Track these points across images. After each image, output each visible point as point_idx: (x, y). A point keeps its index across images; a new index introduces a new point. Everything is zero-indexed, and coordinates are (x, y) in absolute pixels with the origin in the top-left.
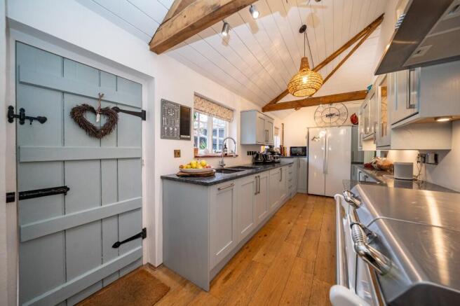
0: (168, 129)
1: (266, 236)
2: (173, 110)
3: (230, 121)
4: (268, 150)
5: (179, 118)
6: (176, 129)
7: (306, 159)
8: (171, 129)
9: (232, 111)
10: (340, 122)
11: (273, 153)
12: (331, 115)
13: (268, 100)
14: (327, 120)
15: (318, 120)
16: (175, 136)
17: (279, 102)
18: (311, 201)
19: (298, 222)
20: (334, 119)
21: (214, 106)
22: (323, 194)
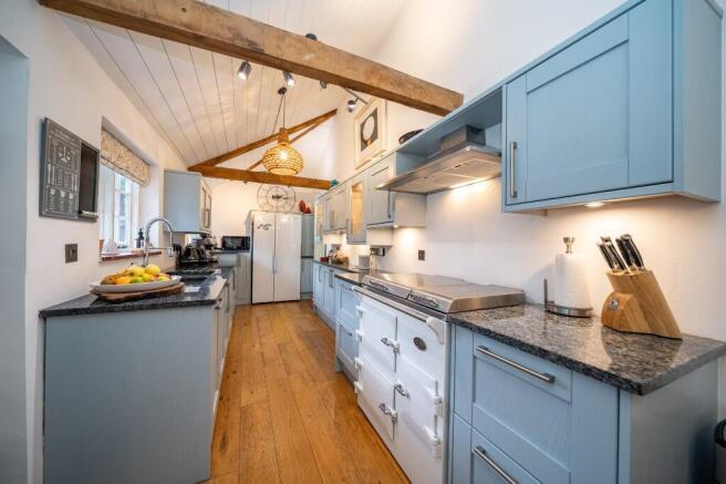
0: (58, 193)
1: (235, 372)
2: (68, 149)
3: (143, 183)
4: (198, 242)
5: (78, 171)
6: (71, 197)
7: (248, 255)
8: (63, 194)
9: (148, 164)
10: (288, 208)
11: (209, 247)
12: (278, 197)
13: (203, 158)
14: (274, 202)
15: (263, 201)
16: (70, 210)
17: (218, 166)
18: (258, 311)
19: (264, 340)
20: (281, 202)
21: (122, 150)
22: (271, 300)
